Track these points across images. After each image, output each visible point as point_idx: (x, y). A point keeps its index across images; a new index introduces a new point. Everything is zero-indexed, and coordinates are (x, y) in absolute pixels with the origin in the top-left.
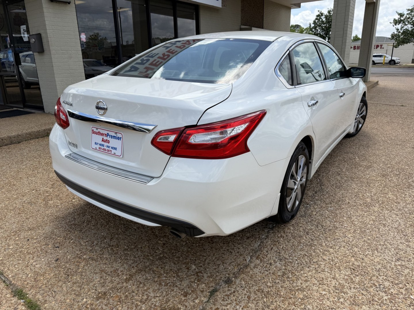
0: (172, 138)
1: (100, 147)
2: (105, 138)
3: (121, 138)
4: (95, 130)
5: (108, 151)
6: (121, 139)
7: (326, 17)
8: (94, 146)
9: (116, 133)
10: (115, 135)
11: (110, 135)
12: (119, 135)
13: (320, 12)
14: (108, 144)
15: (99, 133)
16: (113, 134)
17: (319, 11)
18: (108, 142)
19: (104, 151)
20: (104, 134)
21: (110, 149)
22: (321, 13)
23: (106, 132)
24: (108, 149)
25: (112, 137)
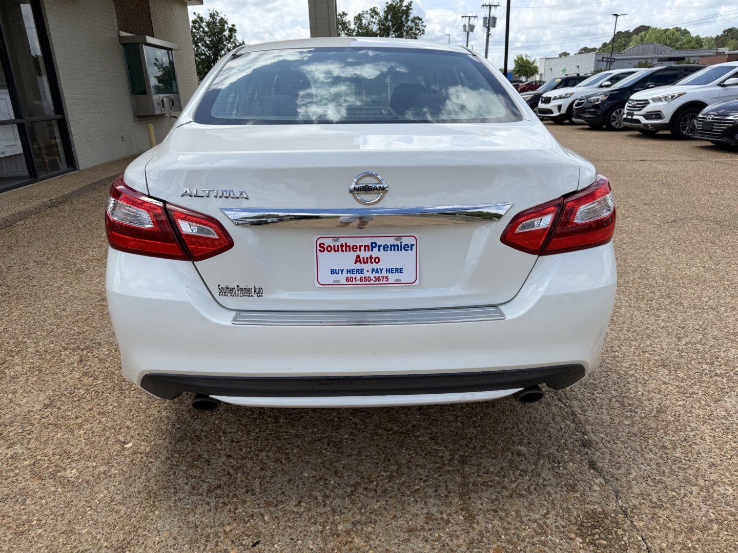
0: (546, 222)
1: (350, 275)
2: (364, 254)
3: (412, 245)
4: (328, 242)
5: (378, 279)
6: (414, 248)
7: (208, 24)
8: (331, 279)
9: (398, 238)
10: (396, 243)
11: (380, 246)
12: (406, 241)
13: (197, 15)
14: (375, 266)
15: (346, 248)
16: (391, 241)
17: (195, 13)
18: (377, 260)
19: (363, 283)
20: (360, 246)
21: (384, 274)
22: (199, 17)
23: (368, 242)
24: (377, 275)
25: (386, 248)
